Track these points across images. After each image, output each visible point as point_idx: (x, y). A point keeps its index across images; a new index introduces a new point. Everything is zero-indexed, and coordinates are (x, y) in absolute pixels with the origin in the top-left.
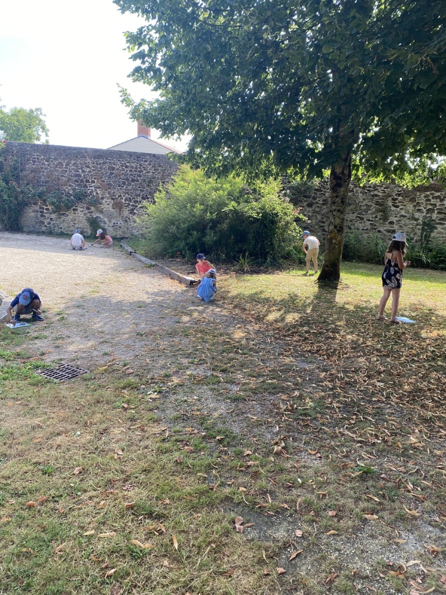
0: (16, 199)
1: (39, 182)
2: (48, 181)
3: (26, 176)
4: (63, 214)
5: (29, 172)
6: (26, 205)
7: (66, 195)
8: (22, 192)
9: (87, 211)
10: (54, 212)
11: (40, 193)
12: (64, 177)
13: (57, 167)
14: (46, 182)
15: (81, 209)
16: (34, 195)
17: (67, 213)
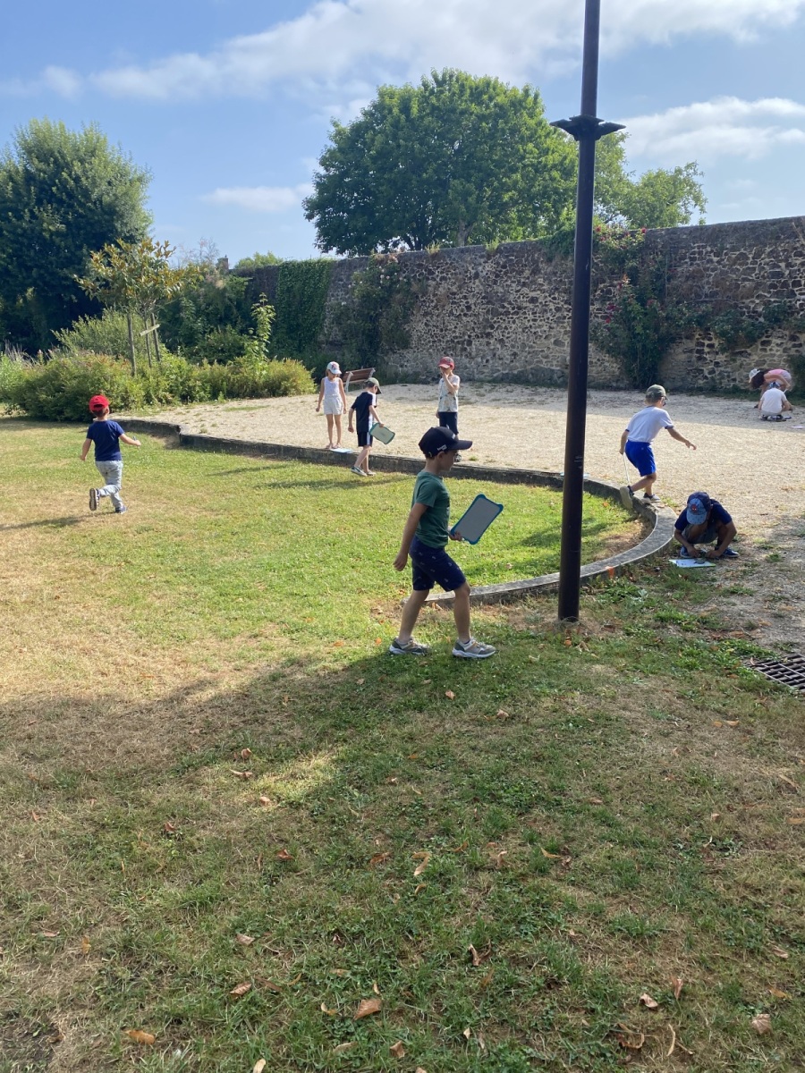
0: (656, 330)
1: (698, 296)
2: (716, 293)
3: (676, 288)
4: (741, 353)
5: (683, 279)
6: (673, 340)
7: (750, 317)
8: (667, 318)
9: (790, 345)
10: (723, 350)
11: (701, 316)
12: (749, 280)
13: (734, 264)
14: (714, 294)
15: (779, 341)
16: (689, 321)
17: (749, 351)
